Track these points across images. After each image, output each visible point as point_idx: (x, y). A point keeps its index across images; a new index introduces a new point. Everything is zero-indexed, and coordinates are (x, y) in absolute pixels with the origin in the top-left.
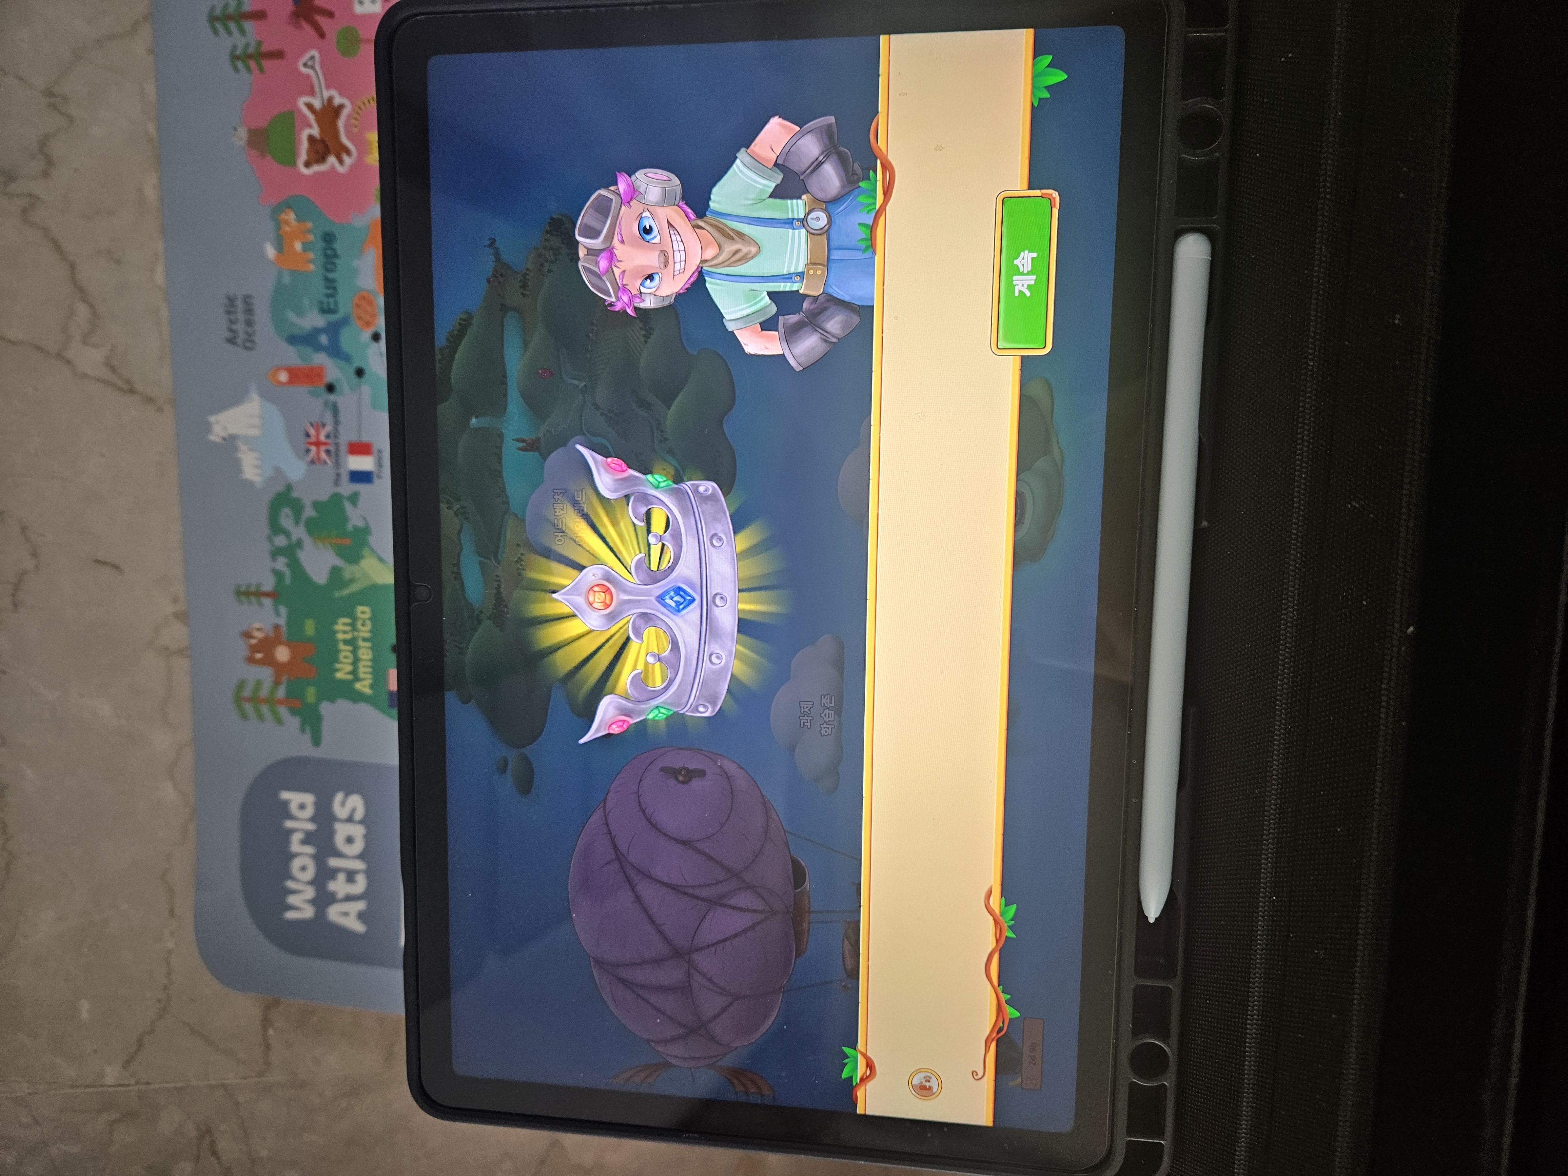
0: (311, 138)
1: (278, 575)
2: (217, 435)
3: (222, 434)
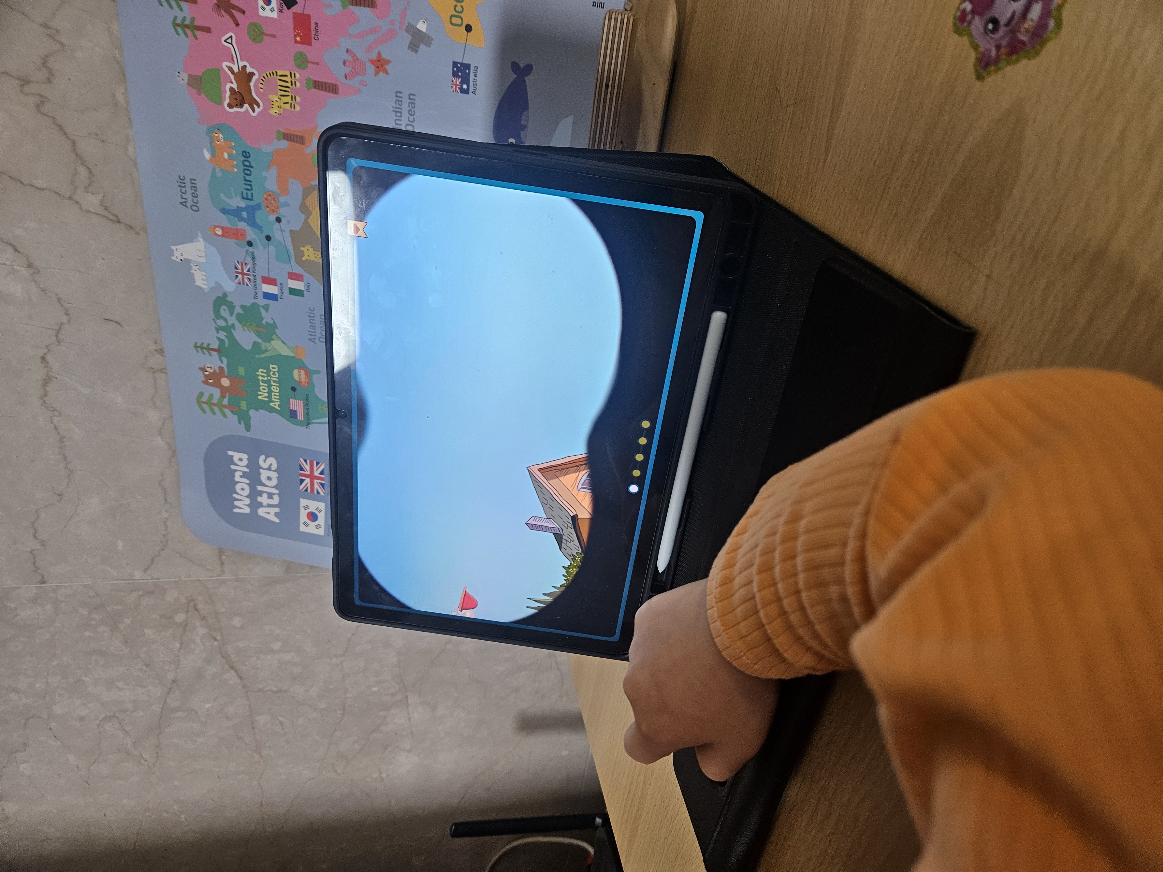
0: (232, 89)
2: (177, 257)
3: (180, 257)
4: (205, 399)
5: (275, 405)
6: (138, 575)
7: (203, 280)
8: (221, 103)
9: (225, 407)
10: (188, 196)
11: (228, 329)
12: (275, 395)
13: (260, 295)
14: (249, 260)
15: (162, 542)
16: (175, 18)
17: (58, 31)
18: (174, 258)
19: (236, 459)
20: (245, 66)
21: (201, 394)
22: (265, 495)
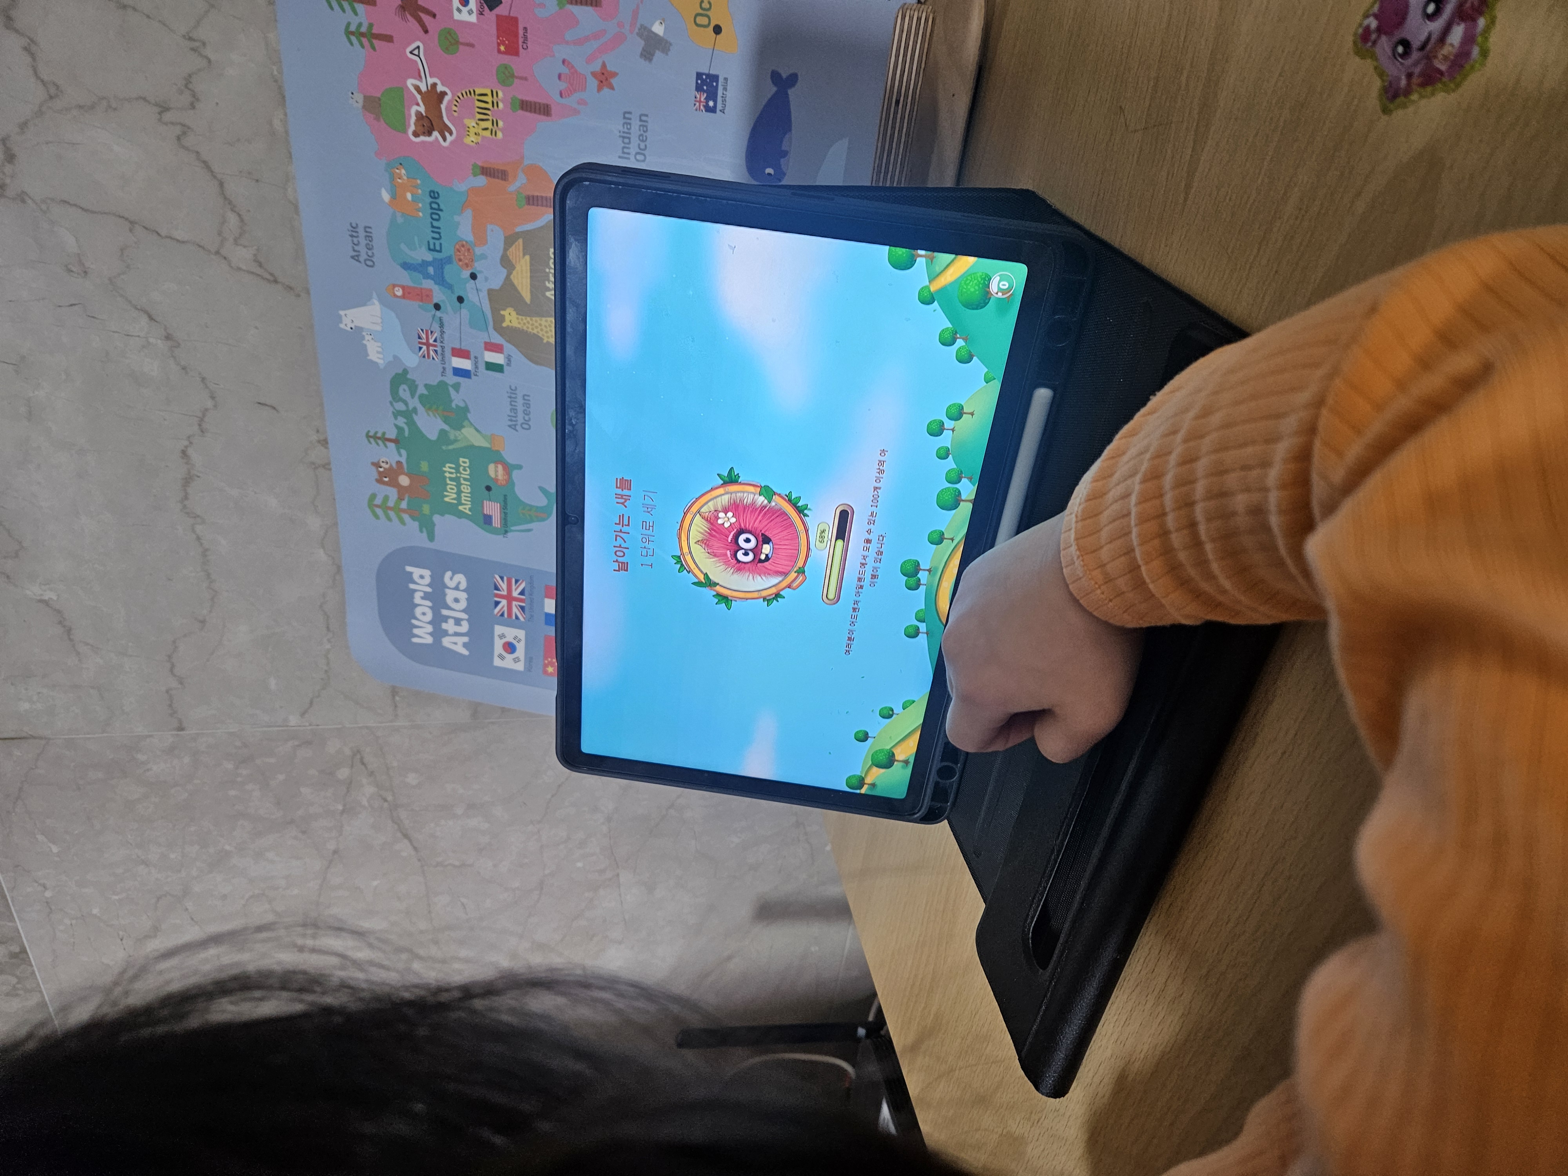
0: (419, 115)
1: (400, 429)
2: (346, 325)
3: (349, 326)
4: (378, 501)
5: (465, 509)
6: (294, 720)
7: (378, 352)
8: (405, 132)
9: (403, 511)
10: (362, 249)
11: (408, 415)
12: (465, 496)
13: (450, 372)
14: (436, 327)
15: (322, 679)
16: (349, 24)
17: (204, 44)
18: (342, 326)
19: (416, 577)
20: (434, 85)
21: (373, 496)
22: (451, 621)
